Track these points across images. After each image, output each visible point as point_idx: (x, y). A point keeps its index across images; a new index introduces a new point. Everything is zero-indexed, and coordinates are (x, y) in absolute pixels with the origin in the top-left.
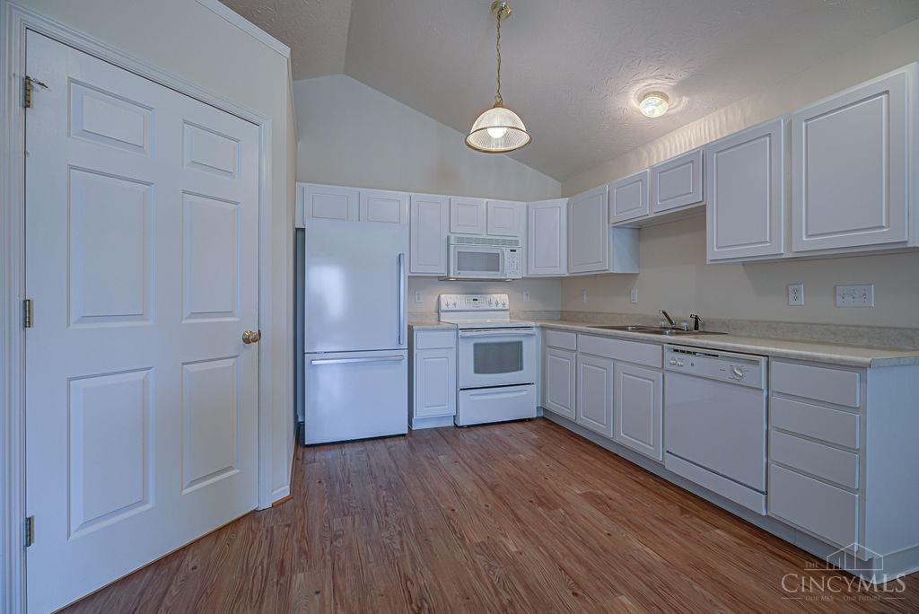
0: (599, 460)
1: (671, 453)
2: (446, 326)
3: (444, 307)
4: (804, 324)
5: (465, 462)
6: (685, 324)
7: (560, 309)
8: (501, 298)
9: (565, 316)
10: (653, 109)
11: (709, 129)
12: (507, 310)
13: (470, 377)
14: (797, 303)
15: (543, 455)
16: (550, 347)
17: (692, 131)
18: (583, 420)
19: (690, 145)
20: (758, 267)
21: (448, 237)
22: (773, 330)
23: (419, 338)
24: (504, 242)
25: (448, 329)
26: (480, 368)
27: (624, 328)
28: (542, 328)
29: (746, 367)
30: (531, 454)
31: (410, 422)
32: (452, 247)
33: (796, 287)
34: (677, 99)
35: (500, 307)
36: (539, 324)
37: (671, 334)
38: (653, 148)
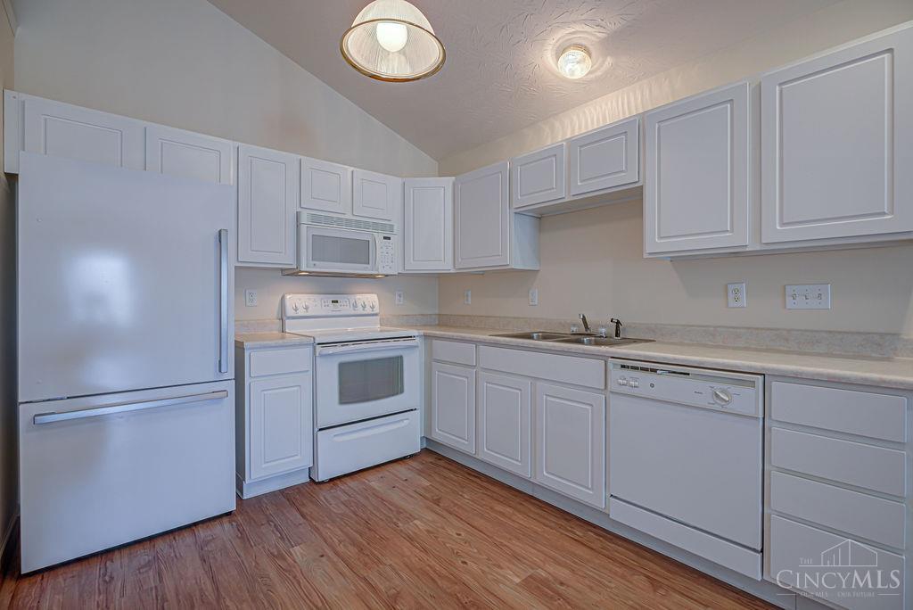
0: (519, 511)
1: (615, 497)
2: (297, 340)
3: (290, 312)
4: (749, 328)
5: (337, 553)
6: (603, 330)
7: (437, 312)
8: (369, 299)
9: (444, 321)
10: (573, 67)
11: (629, 103)
12: (376, 315)
13: (333, 410)
14: (738, 304)
15: (445, 513)
16: (438, 361)
17: (607, 104)
18: (486, 454)
19: (604, 118)
20: (688, 263)
21: (298, 215)
22: (712, 336)
23: (254, 361)
24: (376, 226)
25: (301, 345)
26: (346, 397)
27: (529, 336)
28: (426, 336)
29: (733, 389)
30: (430, 516)
31: (240, 487)
32: (303, 228)
33: (737, 286)
34: (601, 59)
35: (368, 310)
36: (422, 332)
37: (590, 343)
38: (557, 124)
